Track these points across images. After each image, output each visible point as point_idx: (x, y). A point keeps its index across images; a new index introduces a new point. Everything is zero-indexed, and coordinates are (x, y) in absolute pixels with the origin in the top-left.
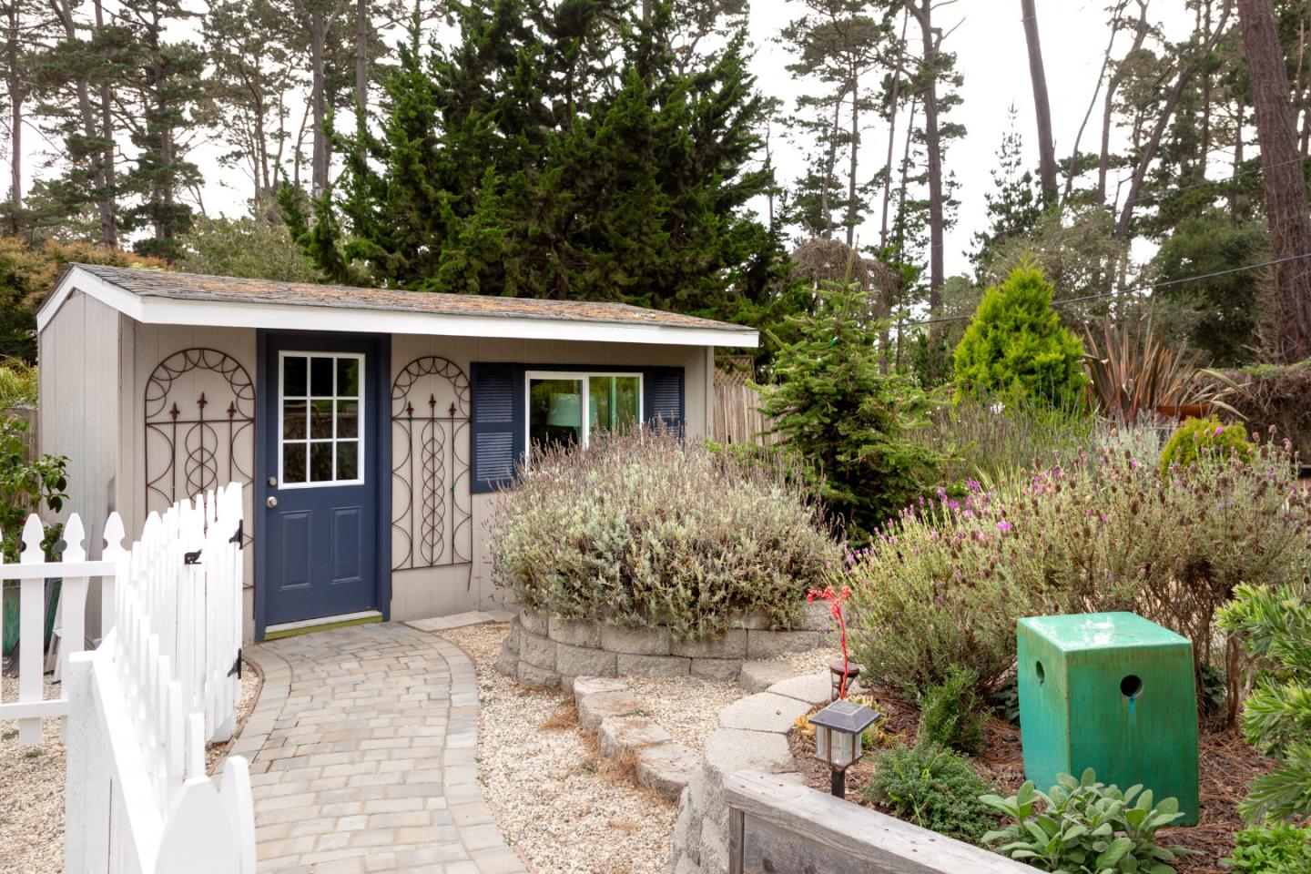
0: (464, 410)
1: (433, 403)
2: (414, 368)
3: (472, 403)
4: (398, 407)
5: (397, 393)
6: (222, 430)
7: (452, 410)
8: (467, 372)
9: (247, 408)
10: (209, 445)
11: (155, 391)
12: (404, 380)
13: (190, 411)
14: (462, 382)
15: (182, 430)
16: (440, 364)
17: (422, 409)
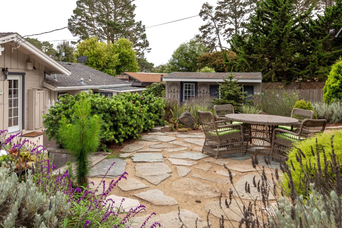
0: (209, 92)
1: (204, 91)
2: (201, 86)
3: (210, 91)
4: (198, 91)
5: (198, 89)
6: (176, 93)
7: (207, 92)
8: (209, 86)
9: (179, 91)
10: (175, 95)
11: (169, 88)
12: (199, 87)
13: (173, 91)
14: (208, 88)
15: (172, 93)
16: (205, 85)
17: (202, 92)
